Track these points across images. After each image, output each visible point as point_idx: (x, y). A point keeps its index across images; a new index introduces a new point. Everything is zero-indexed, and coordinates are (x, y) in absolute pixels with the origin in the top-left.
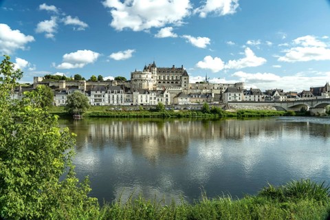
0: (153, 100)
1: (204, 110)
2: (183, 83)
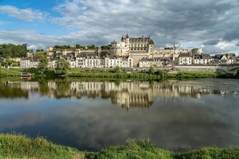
1: (150, 72)
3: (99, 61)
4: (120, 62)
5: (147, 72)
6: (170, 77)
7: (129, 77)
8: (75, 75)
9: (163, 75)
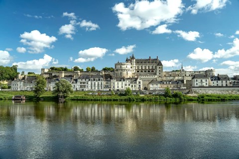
1: (166, 95)
2: (158, 71)
3: (104, 83)
4: (127, 85)
5: (163, 95)
6: (191, 100)
7: (143, 100)
8: (79, 98)
9: (182, 98)
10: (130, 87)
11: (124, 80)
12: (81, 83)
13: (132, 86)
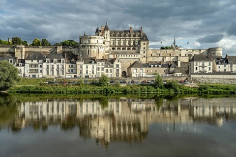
0: (100, 71)
1: (156, 85)
2: (142, 48)
3: (67, 67)
4: (100, 69)
5: (151, 85)
7: (125, 92)
8: (31, 90)
9: (178, 88)
10: (104, 72)
11: (96, 63)
12: (31, 65)
13: (107, 71)
